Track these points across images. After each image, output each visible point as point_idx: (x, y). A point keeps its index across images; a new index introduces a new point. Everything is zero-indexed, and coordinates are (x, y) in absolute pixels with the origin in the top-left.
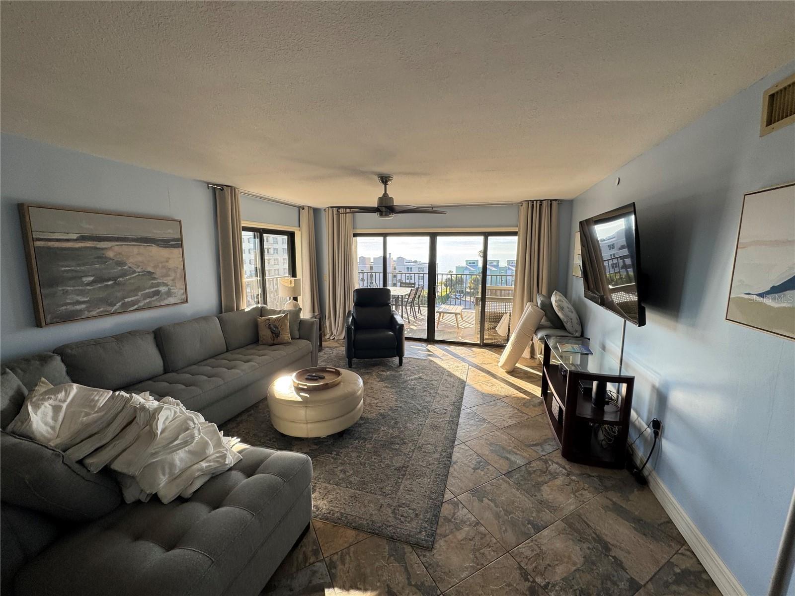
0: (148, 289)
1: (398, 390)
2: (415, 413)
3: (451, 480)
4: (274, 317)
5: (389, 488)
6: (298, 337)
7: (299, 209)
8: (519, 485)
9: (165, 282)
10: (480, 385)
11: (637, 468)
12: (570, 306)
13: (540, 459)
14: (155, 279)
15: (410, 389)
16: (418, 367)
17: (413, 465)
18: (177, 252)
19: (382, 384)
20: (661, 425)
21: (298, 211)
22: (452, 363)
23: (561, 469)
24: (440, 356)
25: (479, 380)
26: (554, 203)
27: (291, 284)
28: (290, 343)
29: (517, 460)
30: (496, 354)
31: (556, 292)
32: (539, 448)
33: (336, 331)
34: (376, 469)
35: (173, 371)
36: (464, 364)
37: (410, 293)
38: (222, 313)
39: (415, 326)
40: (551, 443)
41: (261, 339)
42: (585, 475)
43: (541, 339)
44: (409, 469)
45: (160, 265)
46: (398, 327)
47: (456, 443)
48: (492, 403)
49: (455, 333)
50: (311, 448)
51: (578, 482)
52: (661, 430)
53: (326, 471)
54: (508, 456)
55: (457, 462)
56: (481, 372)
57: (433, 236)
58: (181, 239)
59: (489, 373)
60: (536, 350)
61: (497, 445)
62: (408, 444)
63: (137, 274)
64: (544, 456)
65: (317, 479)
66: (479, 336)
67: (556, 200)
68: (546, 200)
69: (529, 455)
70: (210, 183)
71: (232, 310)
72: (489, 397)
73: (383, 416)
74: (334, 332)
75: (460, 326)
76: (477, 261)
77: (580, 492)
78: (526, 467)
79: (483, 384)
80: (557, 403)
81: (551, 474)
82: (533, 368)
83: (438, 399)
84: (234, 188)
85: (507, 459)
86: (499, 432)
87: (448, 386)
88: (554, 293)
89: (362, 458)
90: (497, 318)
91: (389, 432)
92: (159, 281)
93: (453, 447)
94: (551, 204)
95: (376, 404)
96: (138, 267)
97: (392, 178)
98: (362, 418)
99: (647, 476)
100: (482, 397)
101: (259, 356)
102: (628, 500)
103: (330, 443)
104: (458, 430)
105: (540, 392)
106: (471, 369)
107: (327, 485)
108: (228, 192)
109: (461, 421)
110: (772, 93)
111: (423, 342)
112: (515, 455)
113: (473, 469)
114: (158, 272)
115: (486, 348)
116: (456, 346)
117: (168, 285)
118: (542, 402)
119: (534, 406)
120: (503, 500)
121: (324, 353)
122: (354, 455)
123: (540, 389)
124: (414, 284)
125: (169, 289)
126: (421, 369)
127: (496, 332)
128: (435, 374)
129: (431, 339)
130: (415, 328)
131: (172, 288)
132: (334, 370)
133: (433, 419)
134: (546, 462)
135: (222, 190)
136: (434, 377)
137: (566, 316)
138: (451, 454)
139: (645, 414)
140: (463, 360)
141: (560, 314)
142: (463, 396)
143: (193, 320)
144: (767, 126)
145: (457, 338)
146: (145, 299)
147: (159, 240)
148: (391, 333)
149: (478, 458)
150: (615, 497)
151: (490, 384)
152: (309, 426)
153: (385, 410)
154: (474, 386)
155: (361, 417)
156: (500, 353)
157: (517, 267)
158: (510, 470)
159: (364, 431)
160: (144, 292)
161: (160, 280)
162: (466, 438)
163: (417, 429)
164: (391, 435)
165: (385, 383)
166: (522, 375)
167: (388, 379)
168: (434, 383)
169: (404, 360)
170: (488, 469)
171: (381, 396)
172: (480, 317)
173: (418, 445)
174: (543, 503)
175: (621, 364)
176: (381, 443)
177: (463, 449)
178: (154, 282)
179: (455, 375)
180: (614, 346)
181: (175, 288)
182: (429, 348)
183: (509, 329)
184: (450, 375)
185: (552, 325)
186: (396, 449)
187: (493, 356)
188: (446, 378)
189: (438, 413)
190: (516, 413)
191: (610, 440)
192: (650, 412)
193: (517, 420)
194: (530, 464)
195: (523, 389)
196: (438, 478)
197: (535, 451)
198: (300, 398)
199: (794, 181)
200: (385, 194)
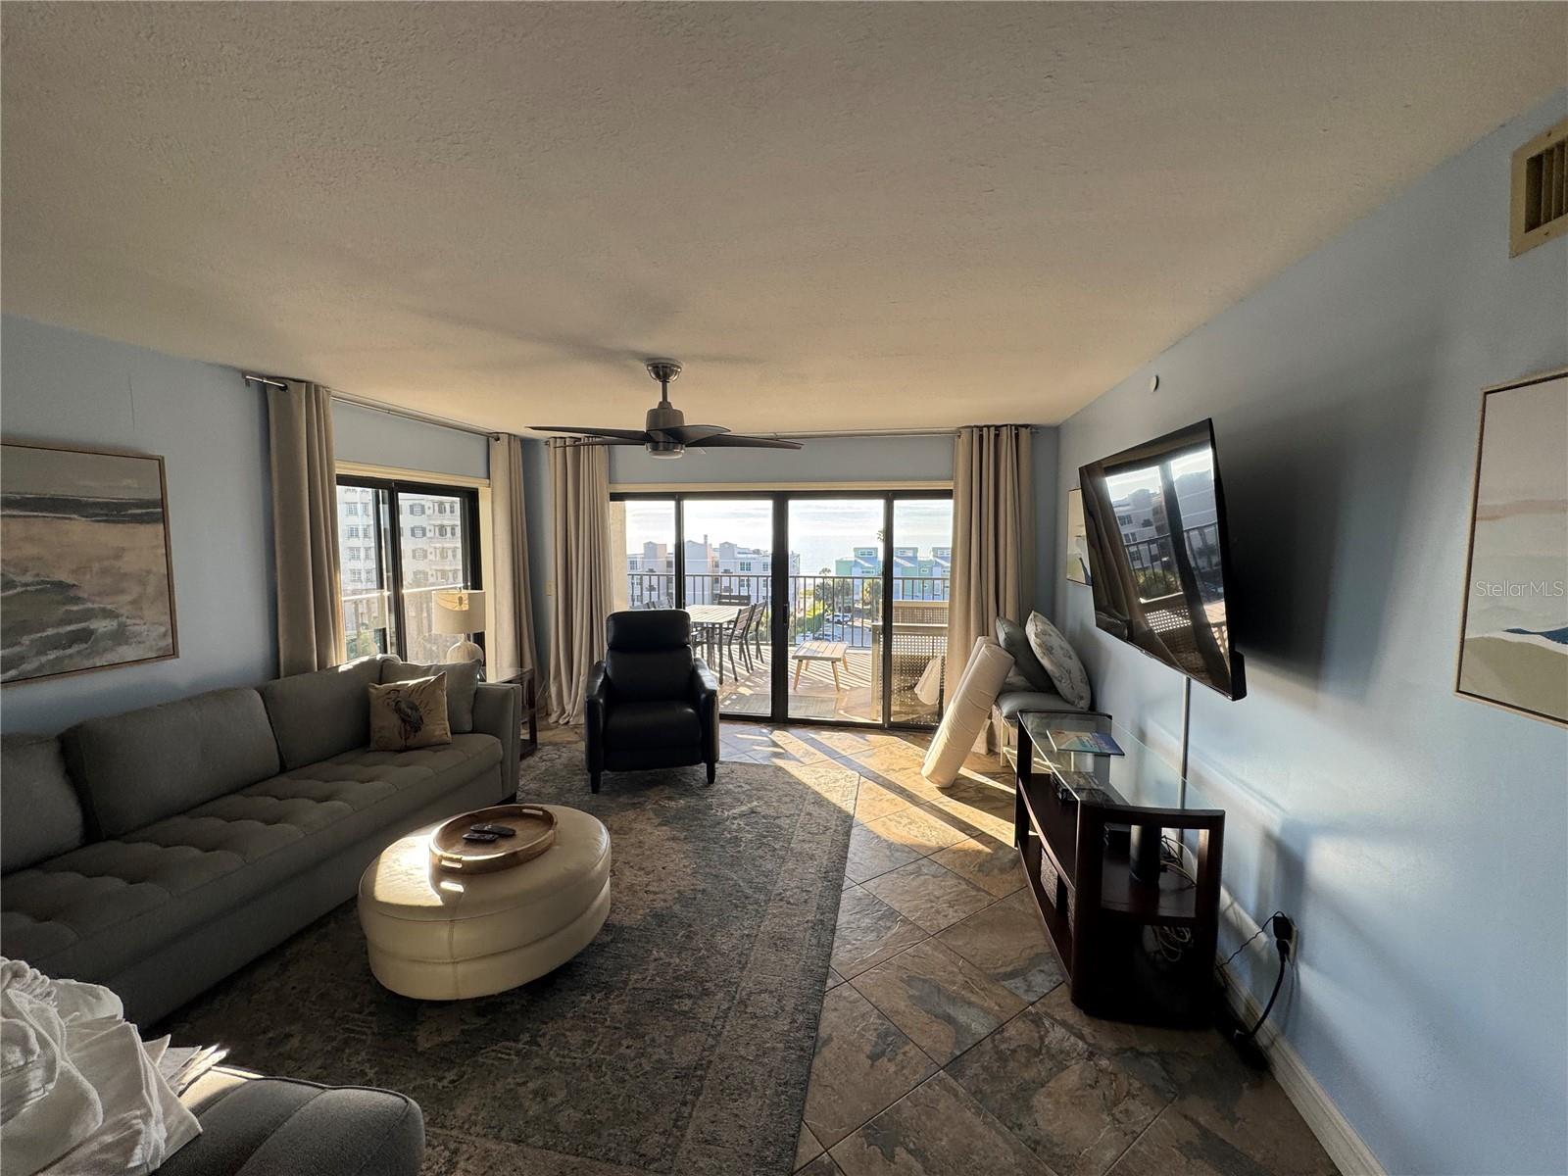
0: (53, 626)
1: (702, 844)
2: (736, 907)
3: (816, 1098)
4: (411, 682)
5: (657, 1137)
6: (468, 727)
7: (488, 441)
8: (979, 1097)
9: (109, 607)
10: (884, 824)
11: (1241, 1025)
12: (1067, 646)
13: (1023, 1014)
14: (77, 600)
15: (729, 841)
16: (750, 784)
17: (722, 1059)
18: (149, 533)
19: (665, 831)
20: (1295, 929)
21: (486, 443)
22: (822, 771)
23: (1072, 1038)
24: (797, 756)
25: (882, 810)
26: (1023, 431)
27: (461, 604)
28: (449, 744)
29: (974, 1021)
30: (916, 748)
31: (1035, 616)
32: (1018, 982)
33: (571, 706)
34: (627, 1077)
35: (111, 837)
36: (850, 772)
37: (737, 618)
38: (279, 678)
39: (749, 687)
40: (1046, 968)
41: (375, 736)
42: (1129, 1054)
43: (1010, 717)
44: (711, 1074)
45: (96, 566)
46: (703, 696)
47: (830, 983)
48: (910, 868)
49: (831, 700)
50: (466, 1027)
51: (1115, 1075)
52: (1294, 939)
53: (494, 1098)
54: (951, 1010)
55: (830, 1039)
56: (885, 791)
57: (781, 500)
58: (162, 503)
59: (902, 792)
60: (998, 737)
61: (925, 981)
62: (715, 995)
63: (19, 589)
64: (1032, 1004)
65: (466, 1126)
66: (880, 708)
67: (1026, 426)
68: (1006, 425)
69: (999, 1006)
70: (252, 374)
71: (306, 668)
72: (903, 851)
73: (660, 918)
74: (568, 708)
75: (841, 686)
76: (876, 549)
77: (1121, 1107)
78: (993, 1040)
79: (891, 820)
80: (1051, 867)
81: (1052, 1057)
82: (993, 776)
83: (790, 865)
84: (317, 387)
85: (950, 1020)
86: (928, 944)
87: (815, 830)
88: (1031, 616)
89: (595, 1046)
90: (916, 668)
91: (670, 964)
92: (90, 605)
93: (822, 994)
94: (1017, 435)
95: (647, 885)
96: (25, 571)
97: (679, 367)
98: (607, 927)
99: (1267, 1048)
100: (888, 853)
101: (363, 782)
102: (1234, 1120)
103: (517, 1007)
104: (836, 945)
105: (1013, 836)
106: (866, 785)
107: (491, 1145)
108: (299, 395)
109: (843, 918)
110: (1534, 153)
111: (762, 725)
112: (966, 1007)
113: (868, 1057)
114: (88, 584)
115: (897, 733)
116: (833, 730)
117: (117, 616)
118: (1019, 861)
119: (1002, 870)
120: (943, 1147)
121: (541, 758)
122: (576, 1038)
123: (1013, 826)
124: (748, 598)
125: (122, 627)
126: (757, 789)
127: (915, 698)
128: (787, 799)
129: (779, 718)
130: (747, 692)
131: (129, 622)
132: (541, 813)
133: (777, 920)
134: (1037, 1021)
135: (285, 389)
136: (784, 809)
137: (1059, 665)
138: (817, 1018)
139: (1251, 897)
140: (848, 763)
141: (1045, 662)
142: (847, 852)
143: (183, 700)
144: (1526, 232)
145: (835, 711)
146: (42, 652)
147: (98, 503)
148: (690, 710)
149: (882, 1024)
150: (1202, 1111)
151: (905, 821)
152: (461, 968)
153: (665, 901)
154: (872, 826)
155: (606, 925)
156: (925, 744)
157: (953, 561)
158: (958, 1053)
159: (610, 964)
160: (39, 635)
161: (93, 603)
162: (851, 969)
163: (739, 951)
164: (675, 971)
165: (673, 829)
166: (972, 793)
167: (680, 819)
168: (784, 822)
169: (719, 769)
170: (904, 1054)
171: (659, 864)
172: (881, 665)
173: (737, 996)
174: (1040, 1148)
175: (1185, 775)
176: (648, 996)
177: (845, 998)
178: (75, 608)
179: (829, 802)
180: (1167, 735)
181: (138, 622)
182: (775, 739)
183: (942, 691)
184: (820, 801)
185: (1029, 685)
186: (684, 1013)
187: (911, 752)
188: (810, 808)
189: (789, 903)
190: (964, 891)
191: (1173, 954)
192: (1262, 893)
193: (966, 909)
194: (1003, 1031)
195: (977, 829)
196: (783, 1092)
197: (1010, 991)
198: (439, 897)
199: (1565, 366)
200: (665, 404)
